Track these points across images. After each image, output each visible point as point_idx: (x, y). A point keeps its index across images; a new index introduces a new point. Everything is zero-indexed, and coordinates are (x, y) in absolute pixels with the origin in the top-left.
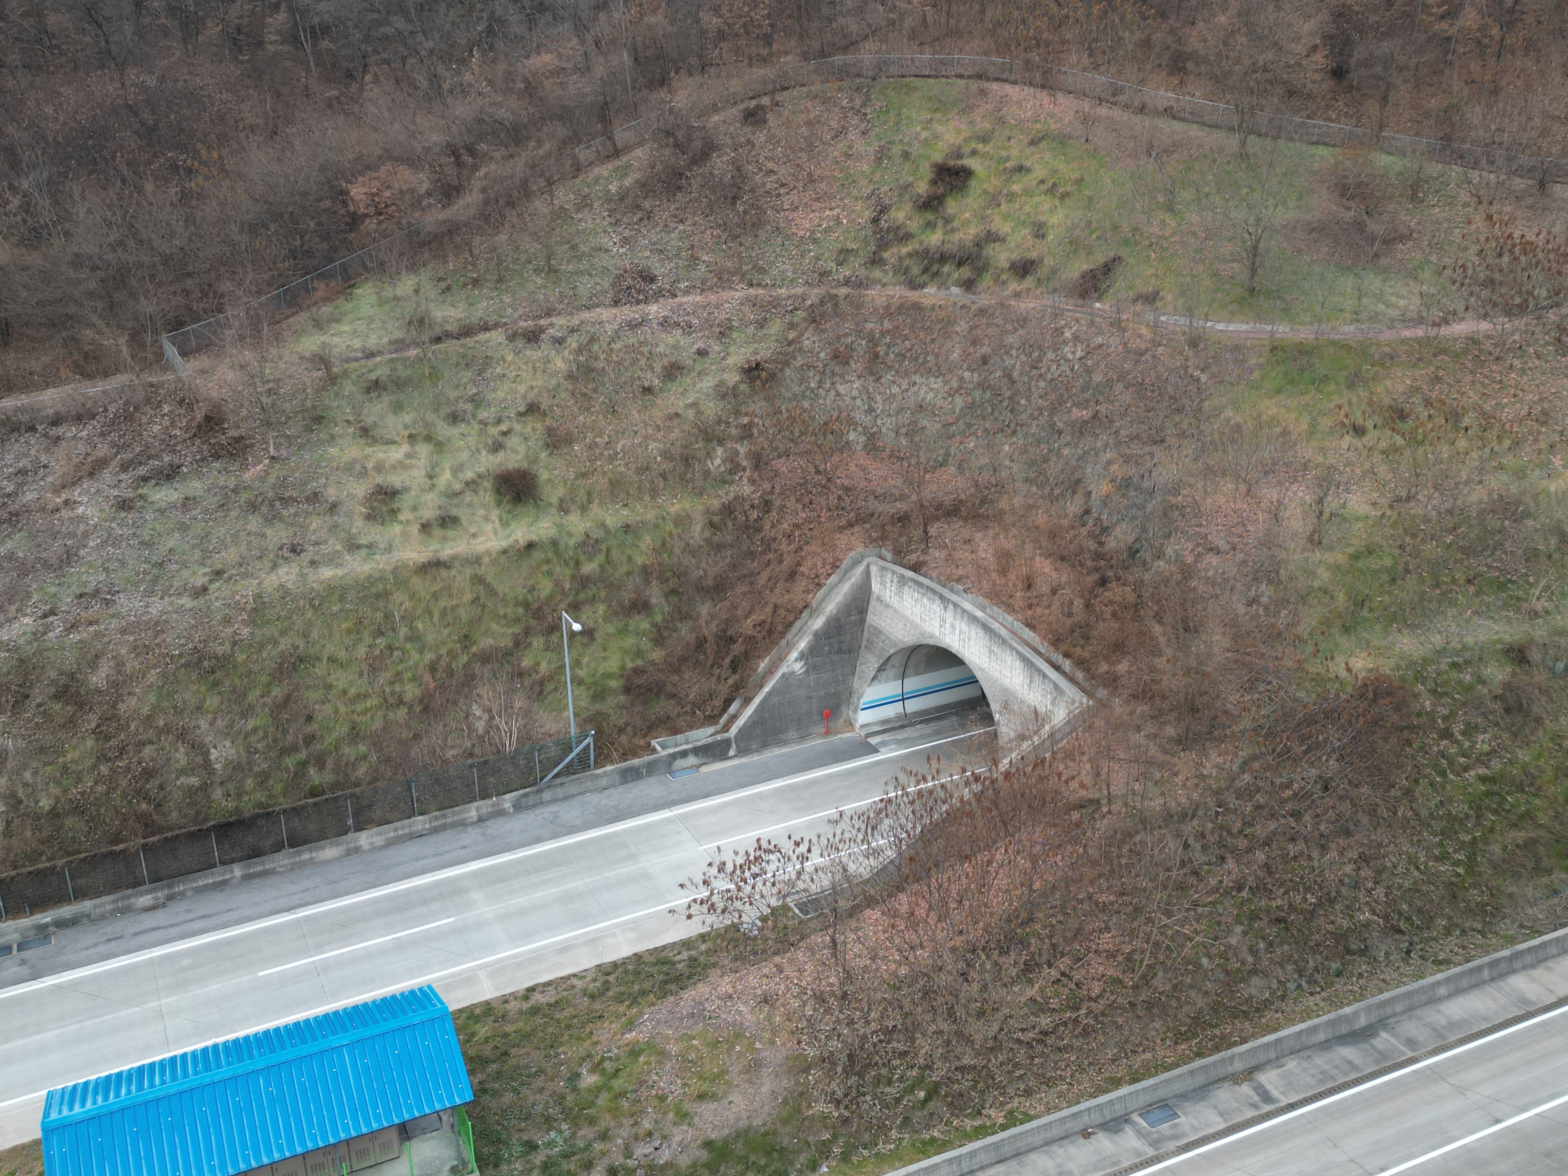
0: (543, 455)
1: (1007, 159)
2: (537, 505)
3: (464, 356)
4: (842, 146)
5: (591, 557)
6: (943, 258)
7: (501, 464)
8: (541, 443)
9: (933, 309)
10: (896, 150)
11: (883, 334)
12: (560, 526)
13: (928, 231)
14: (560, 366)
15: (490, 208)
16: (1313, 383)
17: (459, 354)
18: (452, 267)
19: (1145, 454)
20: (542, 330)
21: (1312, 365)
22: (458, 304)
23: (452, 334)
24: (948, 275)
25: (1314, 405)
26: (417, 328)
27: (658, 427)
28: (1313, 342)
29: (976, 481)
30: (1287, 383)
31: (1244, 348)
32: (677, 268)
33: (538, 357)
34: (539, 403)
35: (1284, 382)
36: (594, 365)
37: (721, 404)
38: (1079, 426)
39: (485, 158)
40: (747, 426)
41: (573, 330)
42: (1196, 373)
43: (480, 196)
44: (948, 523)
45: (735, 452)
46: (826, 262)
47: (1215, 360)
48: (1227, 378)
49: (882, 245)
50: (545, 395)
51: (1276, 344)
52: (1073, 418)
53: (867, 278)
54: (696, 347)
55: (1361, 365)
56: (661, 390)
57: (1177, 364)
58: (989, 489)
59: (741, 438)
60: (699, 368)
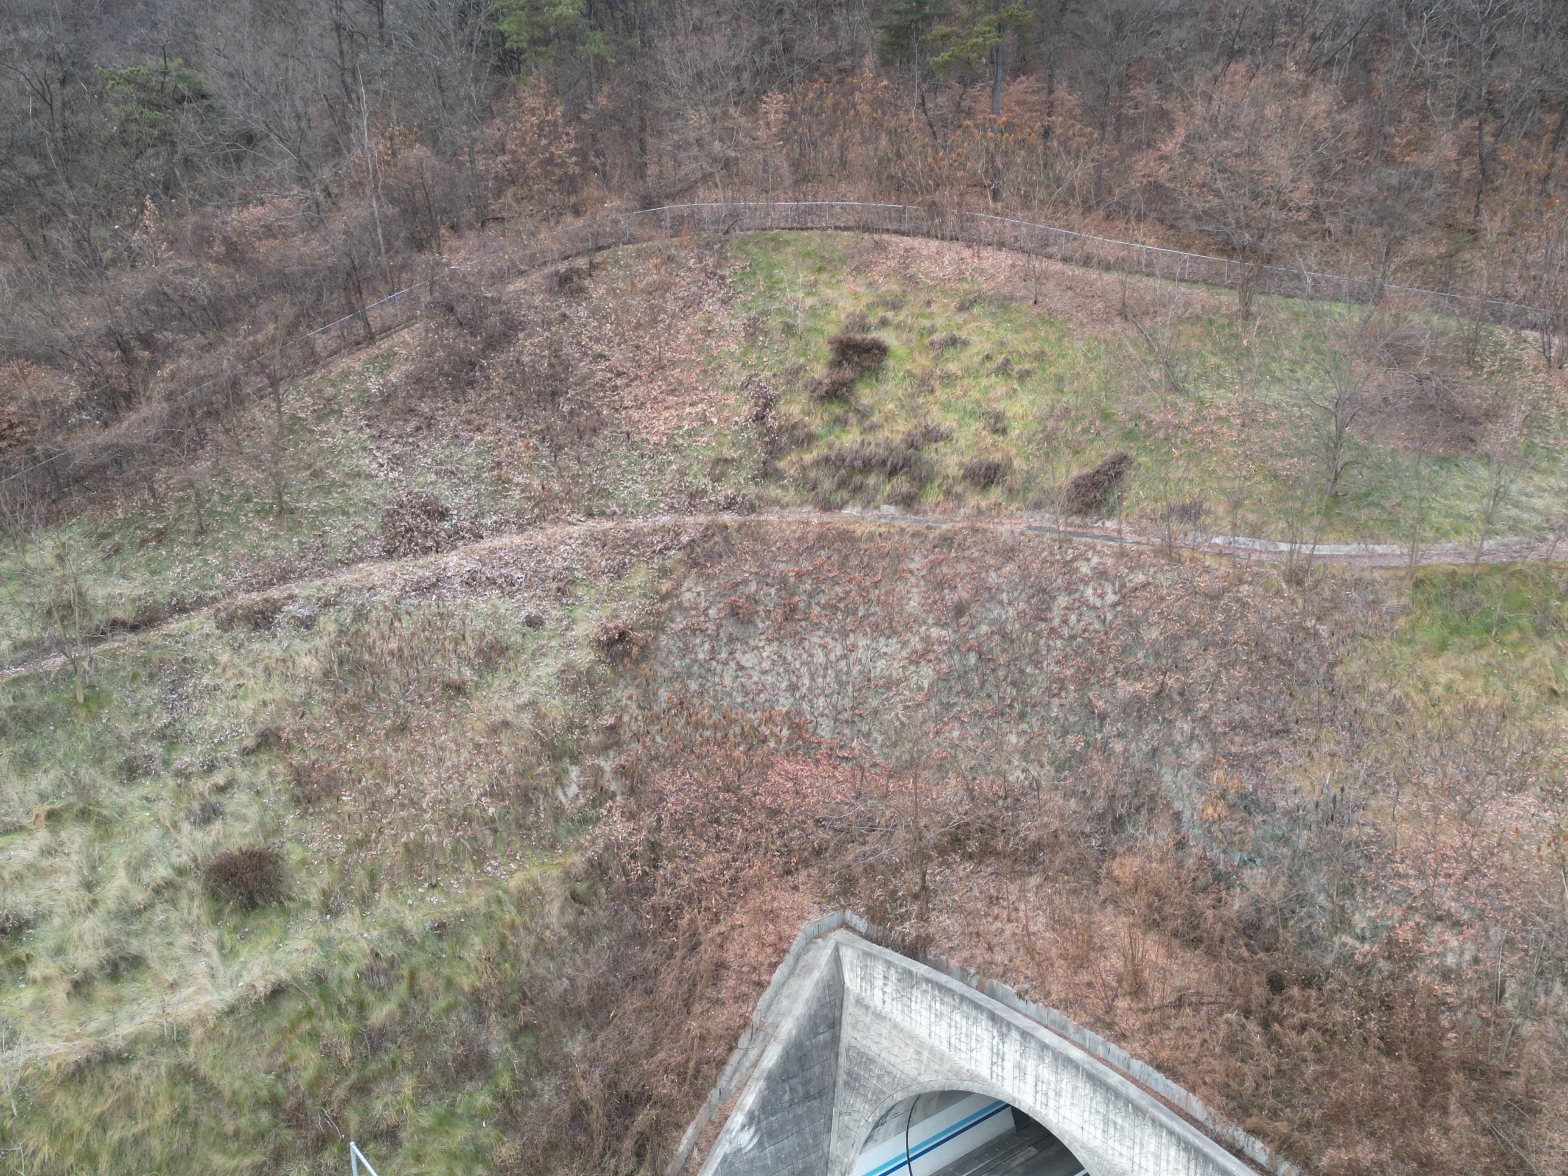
0: (290, 818)
1: (932, 330)
2: (284, 911)
3: (146, 662)
4: (698, 319)
5: (383, 995)
6: (867, 466)
7: (217, 843)
8: (284, 798)
9: (871, 537)
10: (775, 323)
11: (799, 576)
12: (326, 944)
13: (837, 430)
14: (309, 664)
15: (182, 423)
16: (1488, 631)
17: (137, 658)
18: (121, 516)
19: (1263, 753)
20: (276, 607)
21: (1478, 604)
22: (133, 574)
23: (124, 624)
24: (876, 490)
25: (1500, 665)
26: (63, 619)
27: (478, 746)
28: (1469, 570)
29: (970, 791)
30: (1451, 633)
31: (1372, 583)
32: (478, 496)
33: (272, 651)
34: (278, 729)
35: (1446, 632)
36: (367, 657)
37: (571, 699)
38: (1136, 707)
39: (169, 350)
40: (612, 728)
41: (327, 604)
42: (1310, 623)
43: (165, 405)
44: (949, 866)
45: (598, 771)
46: (695, 477)
47: (1336, 604)
48: (1360, 629)
49: (775, 450)
50: (288, 714)
51: (1420, 575)
52: (1120, 694)
53: (759, 498)
54: (524, 613)
55: (1546, 601)
56: (477, 686)
57: (1277, 610)
58: (994, 803)
59: (604, 749)
60: (531, 646)
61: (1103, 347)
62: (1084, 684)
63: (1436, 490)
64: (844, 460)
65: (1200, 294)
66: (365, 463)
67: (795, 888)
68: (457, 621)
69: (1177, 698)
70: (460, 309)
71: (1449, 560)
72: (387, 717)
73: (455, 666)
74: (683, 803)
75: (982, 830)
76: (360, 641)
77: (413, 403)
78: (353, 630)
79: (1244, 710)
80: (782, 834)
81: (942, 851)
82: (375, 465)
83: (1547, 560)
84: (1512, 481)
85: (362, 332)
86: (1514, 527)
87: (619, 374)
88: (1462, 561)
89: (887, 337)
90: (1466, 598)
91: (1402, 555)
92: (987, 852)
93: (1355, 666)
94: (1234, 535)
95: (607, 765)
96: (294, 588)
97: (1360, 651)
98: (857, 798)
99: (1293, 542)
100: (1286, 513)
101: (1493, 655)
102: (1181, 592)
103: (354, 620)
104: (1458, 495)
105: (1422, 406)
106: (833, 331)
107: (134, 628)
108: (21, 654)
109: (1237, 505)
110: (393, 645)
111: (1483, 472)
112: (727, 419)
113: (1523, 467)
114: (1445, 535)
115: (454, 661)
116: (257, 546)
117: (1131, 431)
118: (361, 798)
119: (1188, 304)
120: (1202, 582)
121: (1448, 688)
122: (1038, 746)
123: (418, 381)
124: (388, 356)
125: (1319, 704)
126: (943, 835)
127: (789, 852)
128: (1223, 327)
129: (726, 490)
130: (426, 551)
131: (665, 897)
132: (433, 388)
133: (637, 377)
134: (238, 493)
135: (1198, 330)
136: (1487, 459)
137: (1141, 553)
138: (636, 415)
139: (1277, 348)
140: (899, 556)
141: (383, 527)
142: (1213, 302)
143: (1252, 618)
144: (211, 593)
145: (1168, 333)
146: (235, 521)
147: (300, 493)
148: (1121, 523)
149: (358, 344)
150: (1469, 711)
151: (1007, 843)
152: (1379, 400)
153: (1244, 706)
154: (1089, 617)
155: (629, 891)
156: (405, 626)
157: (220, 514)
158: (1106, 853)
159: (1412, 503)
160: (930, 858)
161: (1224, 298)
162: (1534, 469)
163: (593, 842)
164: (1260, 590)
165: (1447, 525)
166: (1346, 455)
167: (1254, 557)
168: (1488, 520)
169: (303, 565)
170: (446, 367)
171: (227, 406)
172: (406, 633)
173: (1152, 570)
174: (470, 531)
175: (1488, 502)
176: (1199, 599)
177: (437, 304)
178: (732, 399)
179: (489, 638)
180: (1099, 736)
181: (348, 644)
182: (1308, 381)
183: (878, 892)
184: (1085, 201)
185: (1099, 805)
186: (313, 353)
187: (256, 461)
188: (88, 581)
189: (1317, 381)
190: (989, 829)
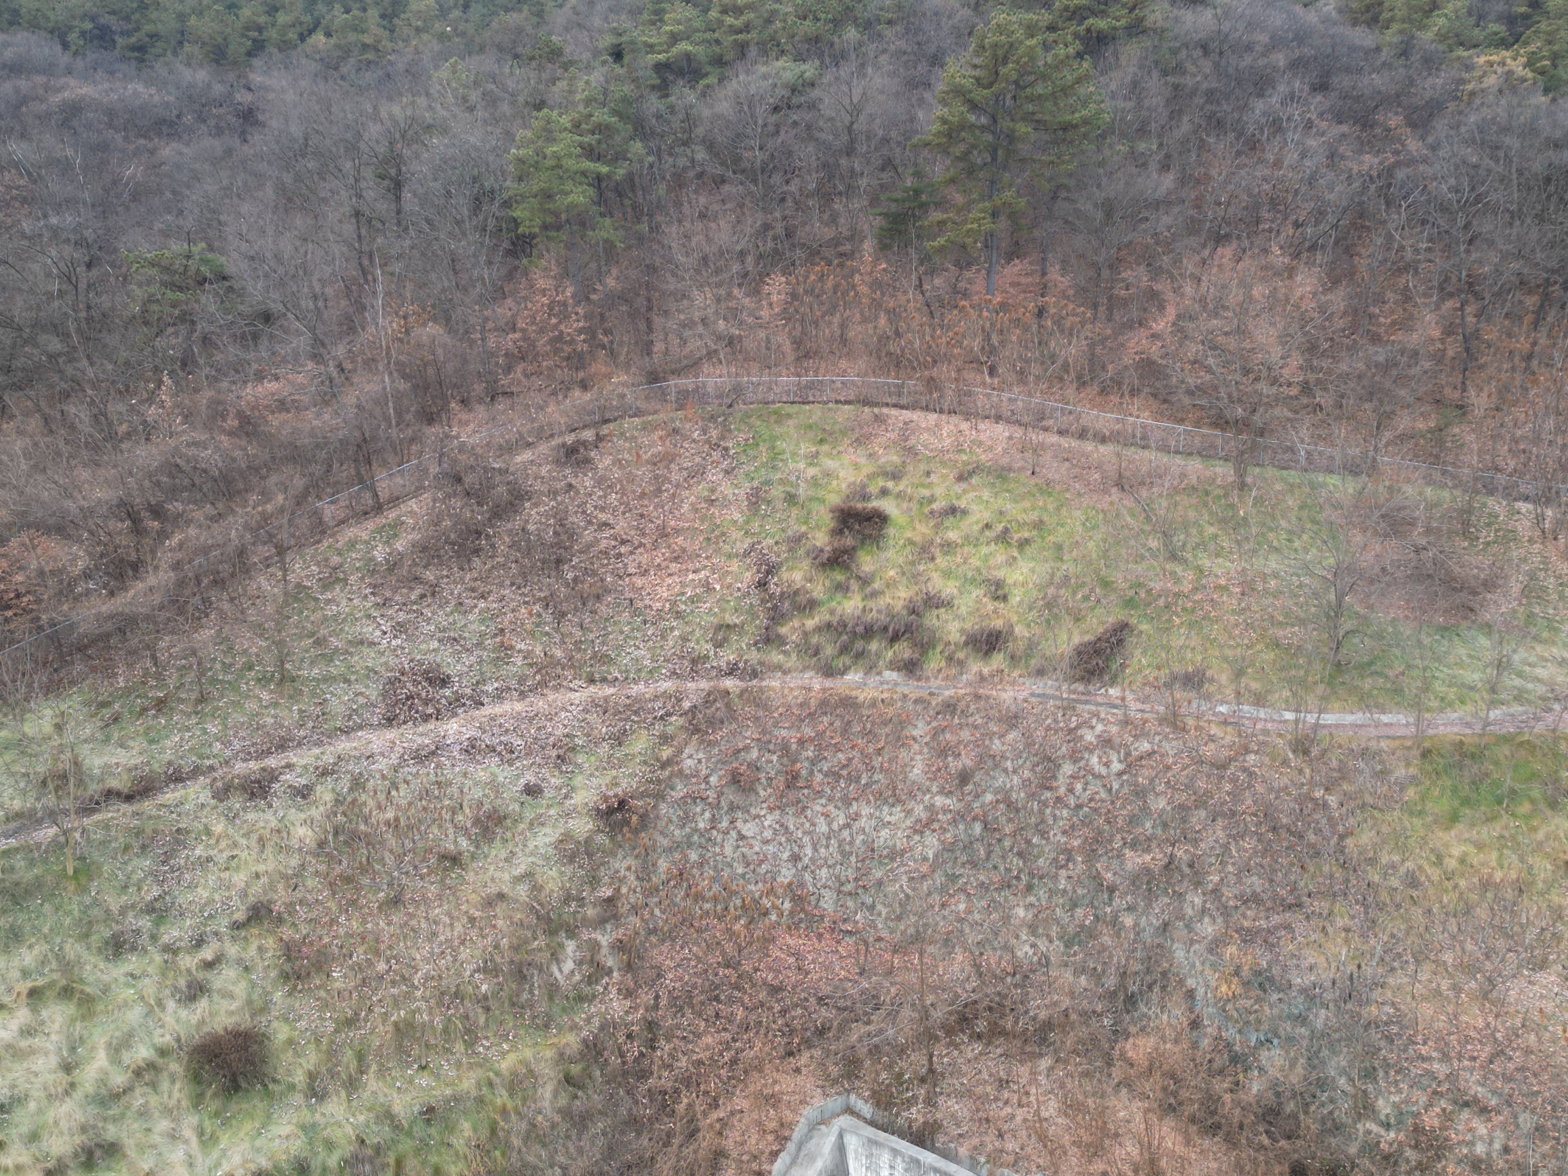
0: (278, 995)
1: (932, 499)
2: (268, 1093)
3: (139, 833)
4: (701, 489)
6: (869, 632)
7: (201, 1023)
8: (273, 974)
9: (873, 704)
10: (777, 492)
11: (801, 742)
13: (839, 597)
14: (304, 834)
15: (187, 592)
16: (1500, 803)
17: (130, 830)
18: (122, 684)
19: (1276, 928)
20: (273, 776)
21: (1487, 775)
22: (131, 743)
23: (118, 794)
24: (878, 655)
25: (1513, 838)
26: (57, 789)
27: (472, 920)
28: (1476, 739)
29: (977, 966)
30: (1462, 805)
31: (1380, 752)
32: (480, 662)
33: (267, 822)
34: (270, 902)
35: (1456, 803)
36: (362, 827)
37: (568, 870)
38: (1145, 879)
39: (179, 520)
40: (610, 900)
41: (325, 773)
42: (1319, 793)
43: (172, 574)
44: (956, 1046)
45: (595, 946)
46: (698, 643)
47: (1343, 773)
48: (1369, 800)
49: (777, 616)
50: (280, 887)
51: (1427, 744)
52: (1129, 866)
53: (761, 663)
54: (522, 781)
55: (1556, 772)
56: (473, 857)
57: (1285, 781)
58: (1002, 979)
59: (601, 922)
60: (529, 815)
61: (1101, 516)
62: (1091, 856)
63: (1438, 660)
64: (845, 626)
65: (1195, 466)
66: (369, 631)
67: (798, 1070)
68: (455, 790)
69: (1187, 870)
70: (468, 479)
71: (1455, 730)
72: (380, 890)
73: (451, 837)
74: (681, 979)
75: (990, 1009)
76: (356, 810)
77: (419, 571)
78: (349, 799)
79: (1255, 883)
80: (783, 1012)
81: (950, 1032)
82: (378, 633)
83: (1554, 731)
84: (1514, 651)
85: (370, 502)
86: (1520, 697)
87: (623, 542)
88: (1468, 731)
89: (888, 506)
90: (1475, 769)
91: (1408, 725)
92: (996, 1032)
93: (1366, 837)
94: (1239, 704)
95: (604, 939)
96: (292, 757)
97: (1370, 822)
98: (861, 974)
99: (1297, 711)
100: (1290, 681)
101: (1506, 827)
102: (1187, 761)
103: (351, 789)
104: (1460, 664)
105: (1420, 576)
106: (834, 499)
107: (129, 798)
108: (13, 825)
109: (1239, 673)
110: (390, 815)
111: (1484, 641)
112: (730, 586)
113: (1524, 637)
114: (1451, 704)
115: (451, 831)
116: (257, 714)
117: (1131, 599)
118: (351, 974)
119: (1183, 476)
120: (1209, 751)
121: (1462, 861)
122: (1045, 920)
123: (424, 549)
124: (396, 526)
125: (1331, 876)
126: (950, 1013)
127: (792, 1032)
128: (1219, 497)
129: (728, 656)
130: (426, 718)
131: (663, 1080)
132: (439, 557)
133: (641, 545)
134: (241, 661)
135: (1194, 500)
136: (1487, 628)
137: (1145, 721)
138: (639, 582)
139: (1273, 518)
140: (902, 723)
141: (384, 695)
142: (1208, 473)
143: (1260, 788)
144: (208, 763)
145: (1165, 504)
146: (236, 689)
147: (302, 660)
148: (1124, 690)
149: (366, 513)
150: (1486, 885)
151: (1016, 1022)
152: (1377, 569)
153: (1255, 878)
154: (1095, 786)
155: (625, 1074)
156: (403, 795)
157: (221, 682)
158: (1119, 1033)
159: (1415, 673)
160: (937, 1039)
161: (1219, 470)
162: (1535, 638)
163: (588, 1020)
164: (1267, 760)
165: (1452, 694)
166: (1348, 625)
167: (1259, 726)
168: (1493, 690)
169: (302, 733)
170: (452, 536)
171: (233, 575)
172: (404, 802)
173: (1157, 738)
174: (471, 698)
175: (1491, 672)
176: (1205, 768)
177: (446, 475)
178: (735, 566)
179: (487, 807)
180: (1108, 910)
181: (344, 814)
182: (1306, 550)
183: (884, 1075)
184: (1079, 377)
185: (1111, 982)
186: (321, 522)
187: (259, 630)
188: (84, 751)
189: (1314, 551)
190: (997, 1008)
